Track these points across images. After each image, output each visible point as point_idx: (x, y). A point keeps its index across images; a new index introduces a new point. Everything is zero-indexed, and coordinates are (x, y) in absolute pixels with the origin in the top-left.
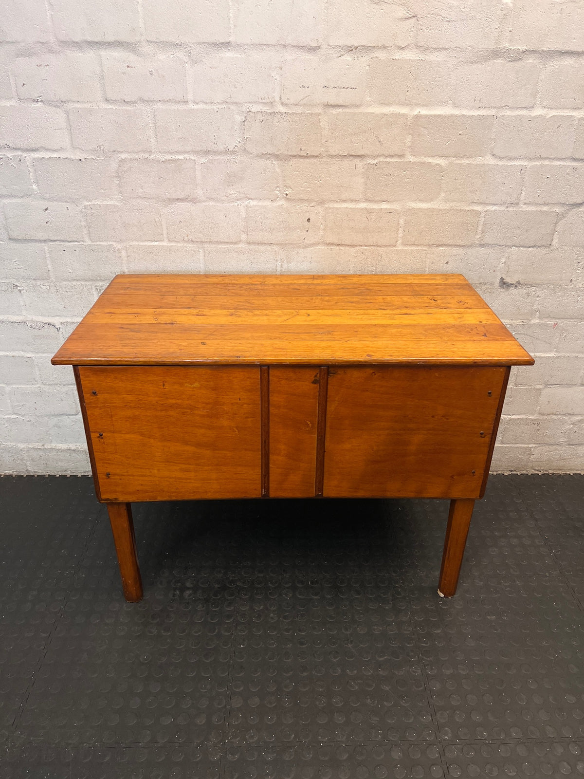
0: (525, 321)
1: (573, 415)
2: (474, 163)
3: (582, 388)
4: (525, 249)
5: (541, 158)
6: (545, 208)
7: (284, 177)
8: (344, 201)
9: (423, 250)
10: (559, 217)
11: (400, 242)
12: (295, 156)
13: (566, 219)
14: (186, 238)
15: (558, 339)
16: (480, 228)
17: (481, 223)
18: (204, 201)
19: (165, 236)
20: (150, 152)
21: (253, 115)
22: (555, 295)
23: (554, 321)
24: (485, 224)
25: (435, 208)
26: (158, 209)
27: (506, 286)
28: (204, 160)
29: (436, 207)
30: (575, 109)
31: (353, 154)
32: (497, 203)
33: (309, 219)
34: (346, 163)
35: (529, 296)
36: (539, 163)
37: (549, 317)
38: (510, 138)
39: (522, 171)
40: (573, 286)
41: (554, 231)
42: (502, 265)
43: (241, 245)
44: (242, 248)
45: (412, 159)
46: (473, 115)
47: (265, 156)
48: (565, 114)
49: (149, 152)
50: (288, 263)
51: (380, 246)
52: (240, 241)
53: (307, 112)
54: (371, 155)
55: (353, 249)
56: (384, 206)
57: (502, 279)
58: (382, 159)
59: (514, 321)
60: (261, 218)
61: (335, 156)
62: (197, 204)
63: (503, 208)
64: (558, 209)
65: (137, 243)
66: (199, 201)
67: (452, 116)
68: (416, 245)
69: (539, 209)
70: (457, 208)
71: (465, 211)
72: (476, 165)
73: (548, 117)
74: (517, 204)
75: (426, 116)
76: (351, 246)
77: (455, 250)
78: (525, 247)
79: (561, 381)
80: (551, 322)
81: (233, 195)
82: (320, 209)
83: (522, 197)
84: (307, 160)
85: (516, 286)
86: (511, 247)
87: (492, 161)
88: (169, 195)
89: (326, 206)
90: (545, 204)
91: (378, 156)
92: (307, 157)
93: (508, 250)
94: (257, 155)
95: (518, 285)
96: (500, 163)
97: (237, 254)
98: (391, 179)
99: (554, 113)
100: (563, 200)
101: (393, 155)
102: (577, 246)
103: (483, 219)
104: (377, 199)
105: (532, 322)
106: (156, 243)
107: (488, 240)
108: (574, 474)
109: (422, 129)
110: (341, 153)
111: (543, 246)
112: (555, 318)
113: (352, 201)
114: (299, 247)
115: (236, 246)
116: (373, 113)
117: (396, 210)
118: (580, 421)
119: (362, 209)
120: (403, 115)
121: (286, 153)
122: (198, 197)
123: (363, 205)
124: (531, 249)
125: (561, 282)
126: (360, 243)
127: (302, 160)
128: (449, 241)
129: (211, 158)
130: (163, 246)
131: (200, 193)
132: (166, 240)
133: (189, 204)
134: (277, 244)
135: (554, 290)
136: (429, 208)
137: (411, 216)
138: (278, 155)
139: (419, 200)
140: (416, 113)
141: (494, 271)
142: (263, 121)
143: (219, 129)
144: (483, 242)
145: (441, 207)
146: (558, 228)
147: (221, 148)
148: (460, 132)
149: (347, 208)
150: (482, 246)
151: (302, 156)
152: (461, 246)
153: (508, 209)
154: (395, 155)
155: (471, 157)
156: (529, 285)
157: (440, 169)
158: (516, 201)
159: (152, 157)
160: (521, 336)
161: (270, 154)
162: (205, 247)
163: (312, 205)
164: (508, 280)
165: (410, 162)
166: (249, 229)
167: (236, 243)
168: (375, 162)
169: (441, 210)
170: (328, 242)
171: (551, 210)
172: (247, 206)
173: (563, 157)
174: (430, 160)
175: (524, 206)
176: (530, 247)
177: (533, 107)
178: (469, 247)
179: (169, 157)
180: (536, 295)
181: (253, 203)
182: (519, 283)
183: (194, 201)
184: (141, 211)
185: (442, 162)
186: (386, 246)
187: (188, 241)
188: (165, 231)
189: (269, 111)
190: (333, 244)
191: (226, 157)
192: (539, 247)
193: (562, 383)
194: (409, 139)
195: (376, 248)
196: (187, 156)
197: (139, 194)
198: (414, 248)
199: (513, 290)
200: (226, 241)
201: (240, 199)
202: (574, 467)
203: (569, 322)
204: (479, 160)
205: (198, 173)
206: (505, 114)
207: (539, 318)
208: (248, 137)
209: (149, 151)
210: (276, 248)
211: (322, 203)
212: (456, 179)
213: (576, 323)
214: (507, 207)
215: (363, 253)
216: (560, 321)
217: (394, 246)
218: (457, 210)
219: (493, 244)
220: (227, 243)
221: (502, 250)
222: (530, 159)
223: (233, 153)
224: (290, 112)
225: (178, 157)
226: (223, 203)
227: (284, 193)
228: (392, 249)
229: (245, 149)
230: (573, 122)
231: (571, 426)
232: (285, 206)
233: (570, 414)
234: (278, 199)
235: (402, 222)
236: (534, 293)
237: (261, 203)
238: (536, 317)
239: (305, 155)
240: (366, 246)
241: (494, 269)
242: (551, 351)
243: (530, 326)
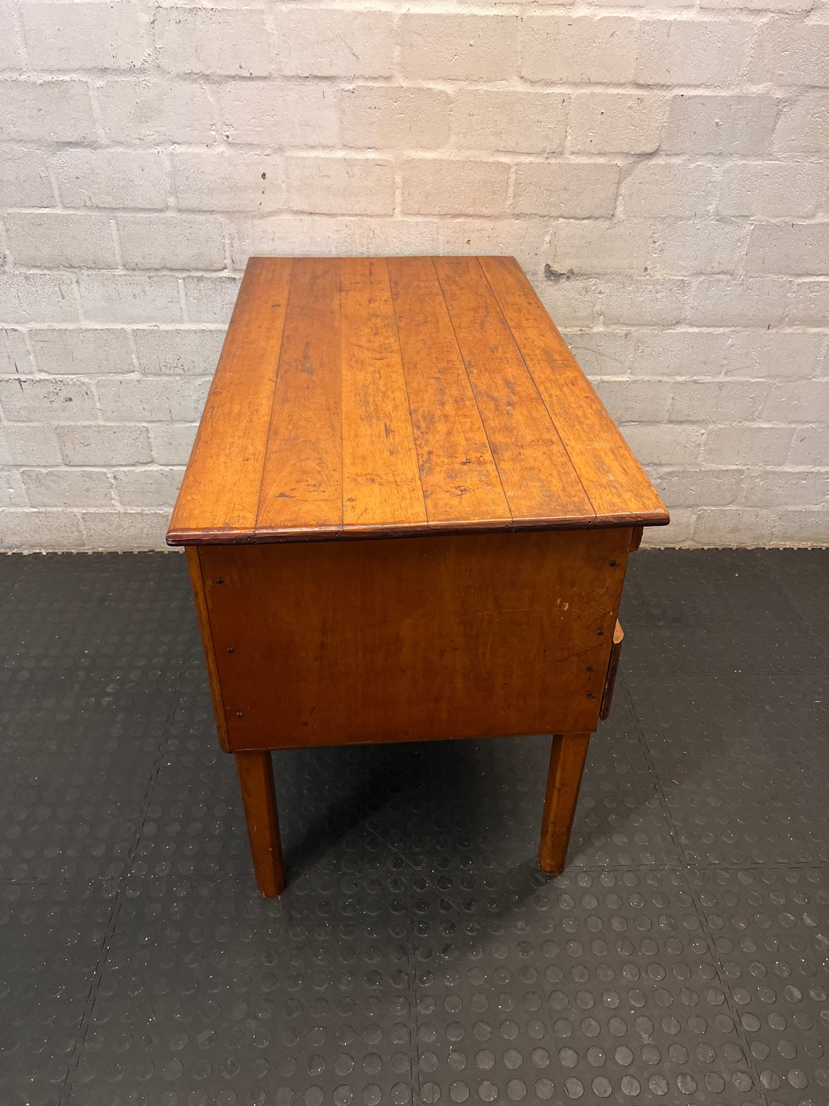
0: (583, 329)
1: (660, 465)
2: (495, 90)
3: (670, 426)
4: (577, 222)
5: (590, 83)
6: (602, 160)
7: (221, 110)
8: (313, 147)
9: (434, 223)
10: (623, 174)
11: (398, 210)
12: (234, 77)
13: (632, 176)
14: (88, 203)
15: (632, 355)
16: (511, 190)
17: (512, 182)
18: (108, 147)
19: (58, 200)
20: (20, 71)
21: (165, 12)
22: (624, 290)
23: (625, 329)
24: (517, 184)
25: (443, 158)
26: (43, 158)
27: (555, 276)
28: (101, 83)
29: (445, 157)
30: (635, 7)
31: (318, 75)
32: (533, 152)
33: (264, 175)
34: (310, 87)
35: (587, 292)
36: (586, 91)
37: (618, 322)
38: (544, 52)
39: (564, 103)
40: (648, 277)
41: (617, 195)
42: (546, 246)
43: (169, 214)
44: (171, 217)
45: (405, 84)
46: (487, 16)
47: (189, 76)
48: (621, 15)
49: (18, 70)
50: (240, 240)
51: (371, 216)
52: (168, 208)
53: (244, 8)
54: (345, 77)
55: (332, 221)
56: (371, 155)
57: (548, 266)
58: (360, 83)
59: (568, 330)
60: (194, 172)
61: (293, 77)
62: (98, 150)
63: (540, 160)
64: (620, 162)
65: (18, 210)
66: (101, 147)
67: (456, 16)
68: (422, 215)
69: (592, 161)
70: (476, 159)
71: (487, 163)
72: (498, 93)
73: (596, 19)
74: (561, 153)
75: (418, 16)
76: (328, 215)
77: (477, 223)
78: (577, 219)
79: (640, 417)
80: (621, 330)
81: (150, 137)
82: (277, 159)
83: (568, 144)
84: (251, 83)
85: (568, 278)
86: (557, 218)
87: (521, 87)
88: (56, 136)
89: (288, 154)
90: (601, 154)
91: (354, 78)
92: (251, 78)
93: (554, 223)
94: (178, 76)
95: (570, 275)
96: (532, 90)
97: (164, 226)
98: (378, 114)
99: (603, 13)
100: (626, 149)
101: (377, 76)
102: (649, 218)
103: (514, 175)
104: (359, 144)
105: (595, 330)
106: (46, 211)
107: (524, 207)
108: (665, 548)
109: (415, 36)
110: (300, 73)
111: (603, 217)
112: (626, 324)
113: (324, 147)
114: (254, 217)
115: (161, 215)
116: (342, 11)
117: (388, 161)
118: (670, 474)
119: (338, 160)
120: (386, 14)
121: (219, 72)
122: (99, 139)
123: (340, 154)
124: (585, 221)
125: (631, 271)
126: (340, 211)
127: (244, 83)
128: (470, 209)
129: (111, 80)
130: (58, 215)
131: (101, 134)
132: (60, 206)
133: (87, 151)
134: (222, 212)
135: (623, 282)
136: (436, 160)
137: (411, 170)
138: (208, 75)
139: (421, 147)
140: (404, 11)
141: (536, 255)
142: (180, 21)
143: (117, 34)
144: (517, 212)
145: (452, 158)
146: (623, 191)
147: (124, 64)
148: (471, 42)
149: (317, 158)
150: (517, 216)
151: (244, 78)
152: (486, 217)
153: (549, 161)
154: (379, 76)
155: (488, 80)
156: (587, 275)
157: (448, 100)
158: (560, 149)
159: (23, 77)
160: (580, 351)
161: (196, 74)
162: (117, 217)
163: (267, 152)
164: (556, 268)
165: (402, 87)
166: (178, 189)
167: (161, 211)
168: (351, 87)
169: (452, 162)
170: (295, 209)
171: (611, 163)
172: (172, 154)
173: (623, 82)
174: (431, 85)
175: (572, 157)
176: (584, 219)
177: (573, 4)
178: (498, 218)
179: (48, 78)
180: (598, 290)
181: (179, 149)
182: (571, 272)
183: (93, 145)
184: (17, 161)
185: (449, 88)
186: (378, 216)
187: (92, 208)
188: (56, 193)
189: (188, 7)
190: (302, 212)
191: (132, 79)
192: (597, 218)
193: (641, 419)
194: (397, 51)
195: (365, 218)
196: (75, 76)
197: (12, 135)
198: (420, 219)
199: (564, 283)
200: (149, 207)
201: (160, 143)
202: (665, 539)
203: (646, 331)
204: (502, 86)
205: (95, 104)
206: (533, 14)
207: (604, 324)
208: (161, 46)
209: (18, 68)
210: (221, 218)
211: (280, 149)
212: (470, 115)
213: (656, 332)
214: (547, 158)
215: (347, 226)
216: (633, 329)
217: (392, 216)
218: (476, 162)
219: (531, 214)
220: (149, 210)
221: (544, 224)
222: (575, 84)
223: (143, 71)
224: (219, 8)
225: (61, 78)
226: (136, 150)
227: (225, 134)
228: (388, 220)
229: (159, 67)
230: (632, 28)
231: (659, 481)
232: (227, 155)
233: (655, 464)
234: (216, 143)
235: (398, 179)
236: (594, 288)
237: (190, 150)
238: (599, 322)
239: (248, 75)
240: (350, 215)
241: (536, 252)
242: (624, 373)
243: (592, 336)
